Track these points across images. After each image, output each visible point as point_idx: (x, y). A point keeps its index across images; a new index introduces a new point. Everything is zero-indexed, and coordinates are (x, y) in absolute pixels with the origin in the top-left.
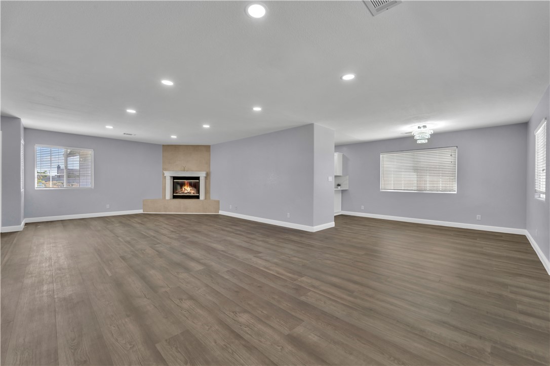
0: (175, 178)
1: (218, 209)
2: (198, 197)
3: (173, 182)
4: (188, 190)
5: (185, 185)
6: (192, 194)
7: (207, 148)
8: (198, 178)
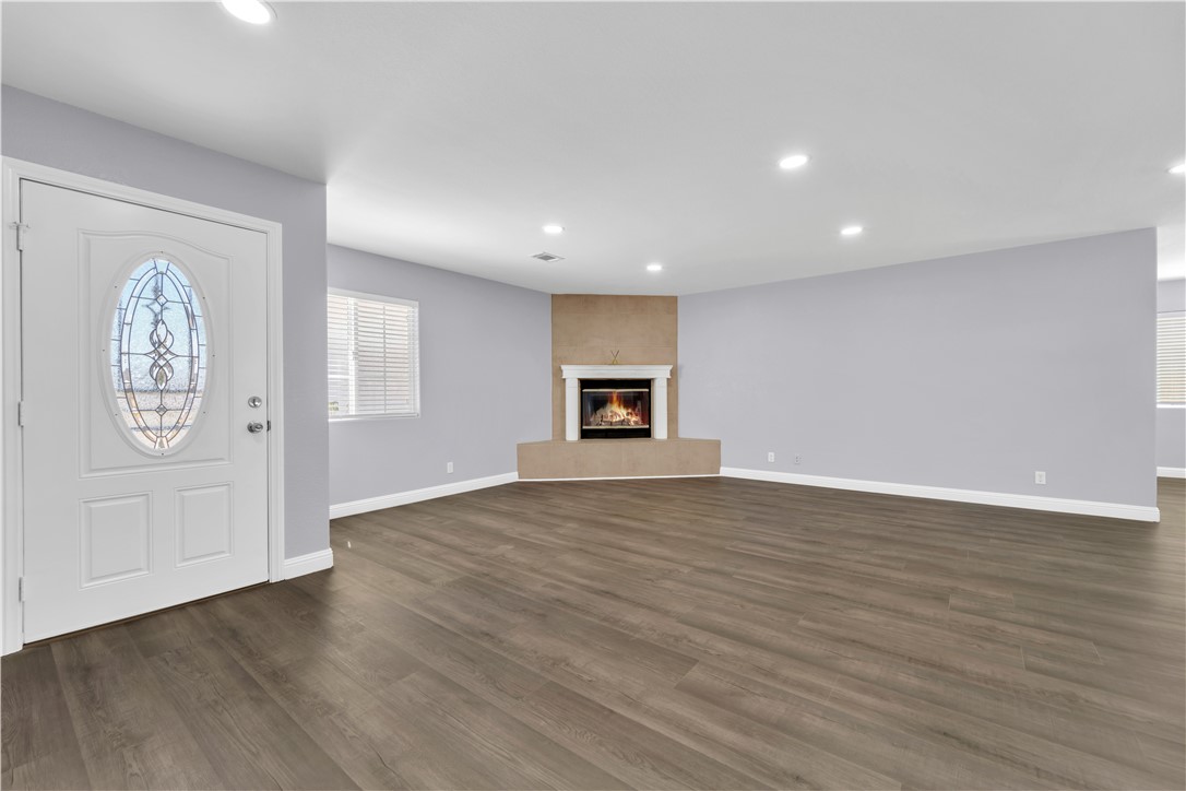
0: (584, 383)
1: (717, 464)
2: (647, 433)
3: (582, 393)
4: (618, 414)
5: (611, 402)
6: (633, 426)
7: (670, 303)
8: (647, 383)
